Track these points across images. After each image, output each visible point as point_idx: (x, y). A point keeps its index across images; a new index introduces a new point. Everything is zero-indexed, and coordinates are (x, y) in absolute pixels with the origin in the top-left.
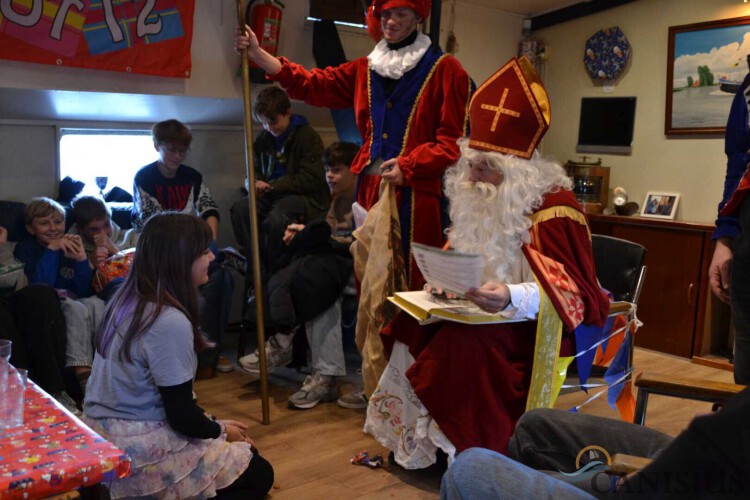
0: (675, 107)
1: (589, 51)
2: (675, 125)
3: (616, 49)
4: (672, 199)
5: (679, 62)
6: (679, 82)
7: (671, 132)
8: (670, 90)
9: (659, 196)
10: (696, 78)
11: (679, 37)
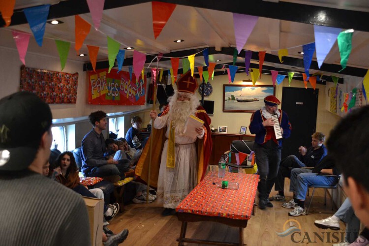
0: (225, 104)
1: (201, 88)
2: (225, 109)
3: (209, 88)
4: (225, 128)
5: (226, 93)
6: (226, 98)
7: (224, 110)
8: (224, 100)
9: (222, 127)
10: (231, 98)
11: (226, 87)
